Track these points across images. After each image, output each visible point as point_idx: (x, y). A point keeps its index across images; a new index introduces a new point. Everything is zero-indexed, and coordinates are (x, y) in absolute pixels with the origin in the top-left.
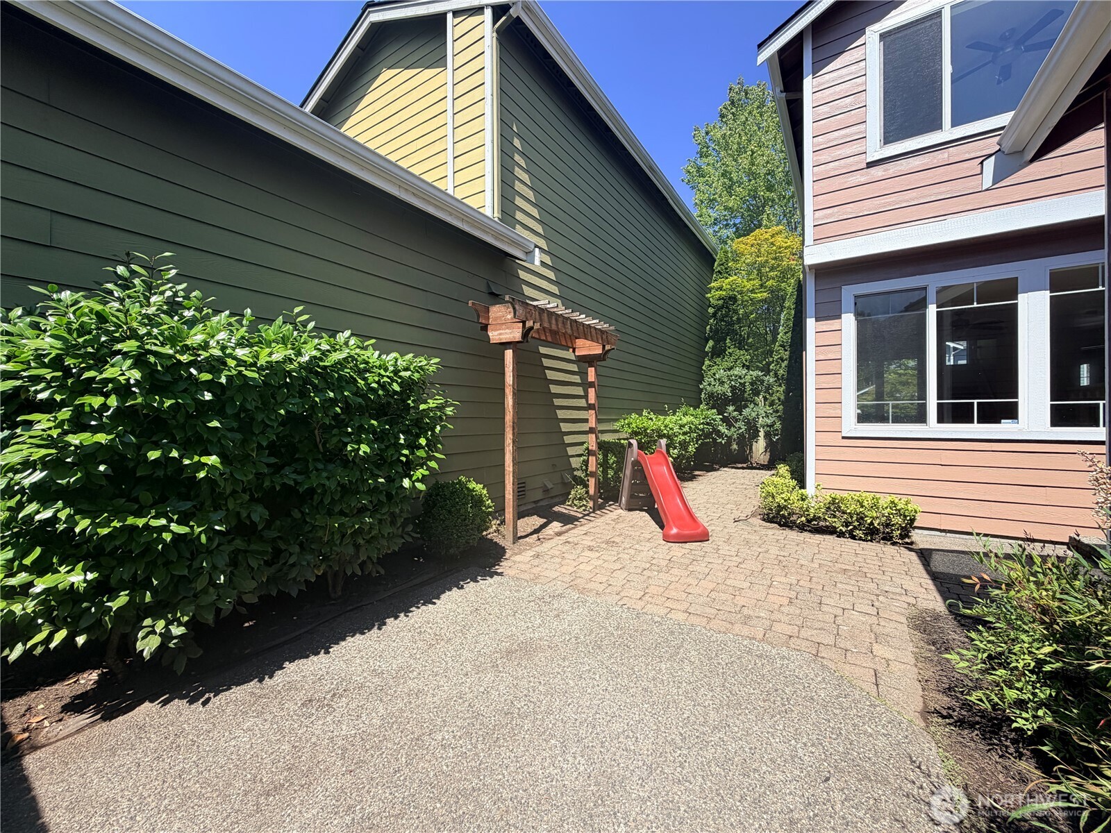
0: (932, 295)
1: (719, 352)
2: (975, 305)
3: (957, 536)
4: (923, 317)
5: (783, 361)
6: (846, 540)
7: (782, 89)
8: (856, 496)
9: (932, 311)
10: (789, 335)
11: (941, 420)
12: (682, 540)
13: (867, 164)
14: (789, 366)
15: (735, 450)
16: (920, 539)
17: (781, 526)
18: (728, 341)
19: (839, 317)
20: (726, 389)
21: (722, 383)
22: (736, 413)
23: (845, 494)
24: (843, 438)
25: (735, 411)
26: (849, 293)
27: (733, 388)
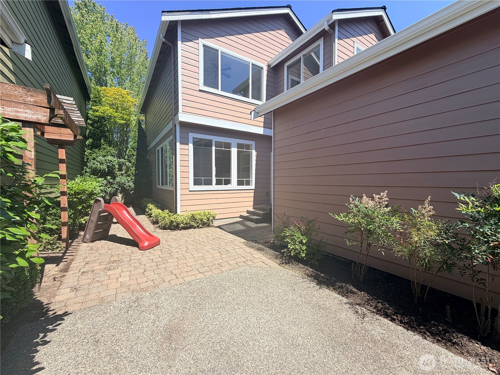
0: (214, 143)
1: (96, 146)
2: (223, 149)
3: (219, 220)
4: (211, 149)
5: (134, 156)
6: (196, 229)
7: (164, 37)
8: (199, 212)
9: (214, 148)
10: (136, 144)
11: (217, 184)
12: (151, 247)
13: (199, 90)
14: (136, 159)
15: (108, 199)
16: (216, 223)
17: (171, 229)
18: (102, 141)
19: (188, 144)
20: (104, 167)
21: (101, 164)
22: (111, 180)
23: (196, 212)
24: (190, 191)
25: (111, 179)
26: (192, 135)
27: (108, 167)
